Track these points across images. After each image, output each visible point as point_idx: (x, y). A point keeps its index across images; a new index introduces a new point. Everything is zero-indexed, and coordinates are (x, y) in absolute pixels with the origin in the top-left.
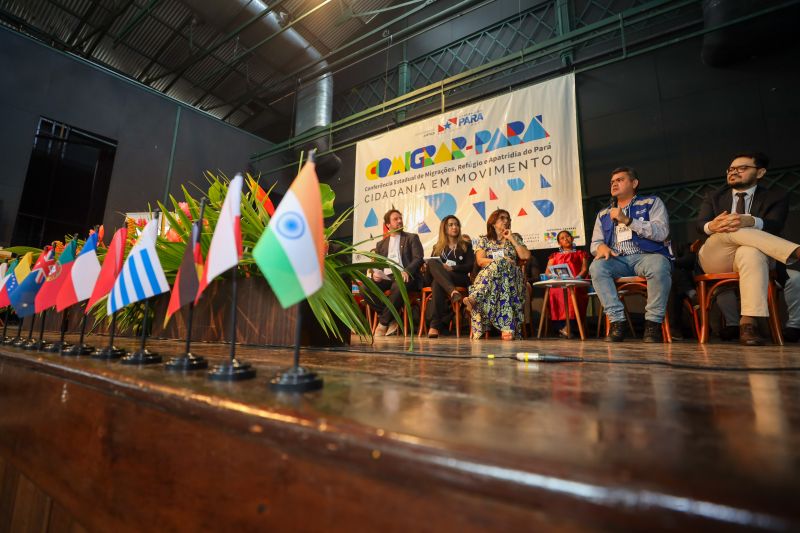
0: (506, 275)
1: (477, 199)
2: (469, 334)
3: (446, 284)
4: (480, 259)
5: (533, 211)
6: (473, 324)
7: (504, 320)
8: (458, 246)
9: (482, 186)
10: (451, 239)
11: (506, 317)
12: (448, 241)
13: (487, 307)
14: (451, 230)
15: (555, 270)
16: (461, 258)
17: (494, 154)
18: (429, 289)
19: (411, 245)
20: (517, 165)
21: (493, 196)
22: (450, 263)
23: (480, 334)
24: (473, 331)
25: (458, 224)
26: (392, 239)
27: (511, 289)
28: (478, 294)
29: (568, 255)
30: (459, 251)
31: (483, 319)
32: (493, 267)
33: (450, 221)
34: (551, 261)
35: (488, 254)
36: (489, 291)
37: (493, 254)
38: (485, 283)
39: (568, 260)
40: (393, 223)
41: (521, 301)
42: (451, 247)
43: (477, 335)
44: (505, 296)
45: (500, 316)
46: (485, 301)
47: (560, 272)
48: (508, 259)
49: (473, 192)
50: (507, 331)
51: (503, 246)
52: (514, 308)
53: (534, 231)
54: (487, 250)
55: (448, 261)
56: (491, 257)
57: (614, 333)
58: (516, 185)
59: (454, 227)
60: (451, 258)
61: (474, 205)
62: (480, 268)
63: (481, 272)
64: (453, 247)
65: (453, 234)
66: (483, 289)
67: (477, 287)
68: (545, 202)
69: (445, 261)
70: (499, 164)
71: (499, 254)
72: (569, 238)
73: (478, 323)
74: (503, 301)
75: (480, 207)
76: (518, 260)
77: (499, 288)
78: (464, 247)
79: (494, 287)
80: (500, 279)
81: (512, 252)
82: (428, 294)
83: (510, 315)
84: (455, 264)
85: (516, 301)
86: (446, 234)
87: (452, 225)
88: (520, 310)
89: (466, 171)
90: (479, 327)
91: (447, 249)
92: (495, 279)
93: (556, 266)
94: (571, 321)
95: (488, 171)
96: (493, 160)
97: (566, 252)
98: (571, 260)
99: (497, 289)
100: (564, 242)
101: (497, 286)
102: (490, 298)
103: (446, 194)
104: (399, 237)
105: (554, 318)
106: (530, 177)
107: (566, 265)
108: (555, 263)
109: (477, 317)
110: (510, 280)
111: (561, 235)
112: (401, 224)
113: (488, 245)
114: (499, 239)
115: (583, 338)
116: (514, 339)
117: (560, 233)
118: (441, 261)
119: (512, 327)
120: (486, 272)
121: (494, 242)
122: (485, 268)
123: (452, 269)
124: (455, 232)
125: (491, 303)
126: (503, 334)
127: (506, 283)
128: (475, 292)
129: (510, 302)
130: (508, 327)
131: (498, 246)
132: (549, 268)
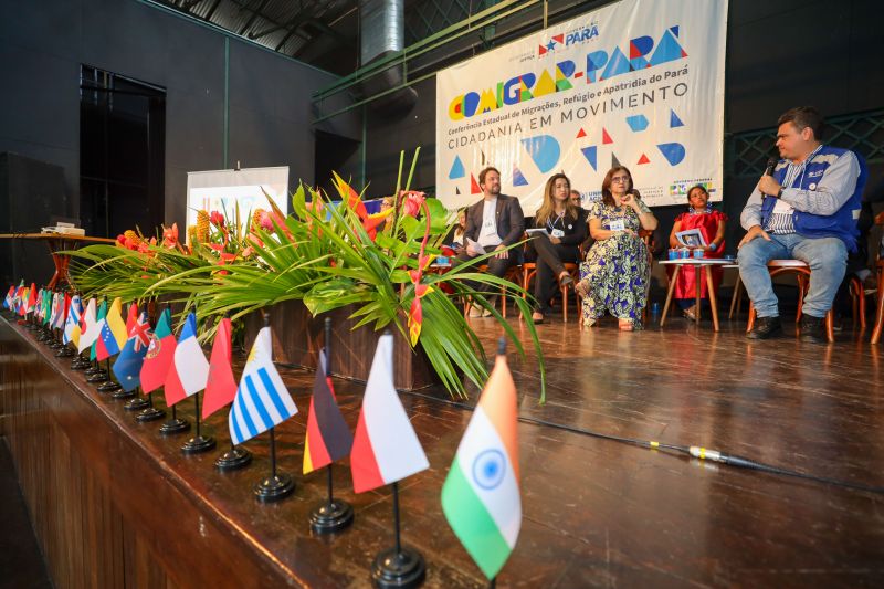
0: (627, 253)
1: (586, 142)
2: (578, 318)
4: (595, 230)
5: (658, 158)
6: (584, 307)
7: (623, 306)
8: (567, 212)
9: (593, 125)
10: (559, 204)
11: (625, 303)
12: (555, 205)
13: (604, 293)
14: (559, 193)
15: (683, 237)
16: (570, 227)
17: (610, 82)
18: (532, 265)
19: (509, 211)
20: (640, 98)
21: (607, 140)
22: (557, 234)
23: (593, 322)
24: (583, 316)
25: (568, 184)
26: (487, 204)
27: (633, 269)
28: (593, 277)
29: (701, 217)
30: (568, 219)
31: (597, 304)
32: (613, 244)
33: (558, 181)
34: (677, 225)
35: (604, 223)
36: (606, 274)
37: (611, 224)
38: (602, 263)
39: (701, 223)
40: (489, 184)
41: (643, 282)
42: (558, 213)
43: (588, 321)
44: (625, 279)
45: (618, 301)
46: (601, 285)
47: (689, 239)
48: (631, 232)
49: (582, 134)
50: (625, 320)
51: (622, 213)
52: (635, 292)
53: (660, 185)
54: (605, 218)
55: (555, 231)
56: (608, 228)
57: (761, 329)
58: (638, 124)
59: (562, 189)
60: (558, 226)
61: (583, 150)
62: (594, 241)
63: (594, 247)
64: (561, 213)
65: (562, 198)
66: (600, 272)
67: (591, 267)
68: (675, 145)
69: (550, 231)
70: (616, 96)
71: (619, 226)
72: (704, 196)
73: (592, 310)
74: (624, 284)
75: (590, 153)
76: (641, 230)
77: (619, 270)
78: (574, 214)
79: (613, 268)
80: (619, 258)
81: (635, 221)
82: (531, 270)
83: (631, 301)
84: (562, 234)
85: (637, 283)
86: (552, 197)
87: (560, 186)
88: (641, 294)
89: (575, 106)
90: (593, 314)
91: (553, 216)
92: (614, 258)
93: (685, 233)
94: (702, 300)
95: (601, 106)
96: (609, 91)
97: (698, 213)
98: (704, 224)
99: (616, 270)
100: (696, 201)
101: (617, 266)
102: (608, 282)
103: (548, 138)
104: (495, 200)
105: (679, 296)
106: (657, 114)
107: (698, 231)
108: (683, 229)
109: (589, 301)
110: (632, 258)
111: (694, 192)
112: (498, 185)
113: (604, 213)
114: (618, 204)
115: (717, 328)
116: (633, 330)
117: (693, 188)
118: (547, 233)
119: (632, 315)
120: (603, 249)
121: (613, 209)
122: (601, 243)
123: (559, 241)
124: (565, 194)
125: (609, 287)
126: (620, 323)
127: (627, 263)
128: (590, 275)
129: (631, 285)
130: (627, 315)
131: (617, 214)
132: (677, 234)
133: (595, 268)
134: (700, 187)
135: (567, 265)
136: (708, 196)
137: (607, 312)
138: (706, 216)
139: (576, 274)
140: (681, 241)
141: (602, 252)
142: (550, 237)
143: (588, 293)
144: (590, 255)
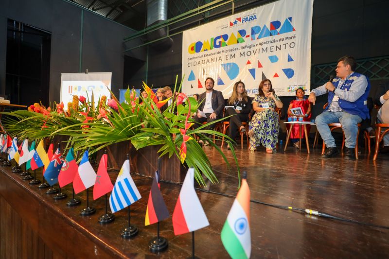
0: (270, 118)
1: (251, 67)
3: (237, 122)
4: (256, 107)
5: (282, 75)
6: (250, 142)
7: (268, 142)
8: (243, 99)
9: (254, 59)
10: (239, 95)
11: (269, 141)
12: (238, 95)
13: (260, 136)
14: (240, 90)
15: (294, 111)
16: (244, 105)
17: (261, 40)
18: (227, 123)
20: (274, 48)
21: (260, 66)
22: (239, 109)
24: (250, 146)
25: (244, 86)
26: (208, 94)
27: (273, 125)
28: (255, 129)
29: (301, 102)
30: (244, 102)
31: (257, 141)
32: (264, 114)
34: (291, 105)
35: (260, 104)
36: (261, 128)
37: (263, 105)
38: (259, 123)
39: (301, 105)
41: (277, 131)
42: (239, 99)
43: (252, 148)
44: (269, 130)
45: (266, 140)
46: (259, 133)
47: (296, 112)
48: (272, 109)
49: (249, 63)
50: (269, 148)
51: (268, 100)
52: (273, 136)
53: (283, 87)
54: (260, 102)
55: (237, 107)
56: (261, 106)
57: (328, 153)
58: (274, 59)
59: (241, 88)
60: (239, 105)
61: (249, 70)
63: (255, 115)
64: (240, 99)
65: (241, 92)
66: (258, 127)
68: (290, 70)
69: (235, 107)
70: (264, 46)
71: (266, 106)
72: (303, 93)
73: (254, 143)
74: (269, 132)
75: (252, 72)
77: (267, 126)
78: (246, 100)
79: (264, 125)
80: (267, 120)
81: (273, 104)
83: (272, 140)
84: (241, 108)
85: (274, 132)
86: (237, 92)
87: (240, 87)
88: (276, 137)
89: (246, 50)
90: (255, 146)
91: (237, 100)
92: (265, 121)
93: (294, 109)
94: (302, 139)
95: (258, 51)
96: (261, 44)
97: (300, 100)
98: (303, 105)
99: (265, 126)
100: (299, 95)
101: (265, 124)
102: (262, 131)
103: (233, 63)
105: (292, 137)
106: (282, 55)
107: (300, 108)
108: (293, 107)
109: (253, 140)
110: (272, 121)
111: (299, 91)
113: (260, 100)
114: (266, 96)
115: (309, 152)
116: (273, 153)
117: (298, 89)
118: (234, 108)
119: (272, 146)
120: (260, 116)
121: (263, 98)
122: (258, 113)
123: (239, 112)
124: (242, 91)
125: (262, 134)
126: (267, 150)
127: (270, 123)
128: (254, 128)
129: (272, 133)
130: (270, 146)
131: (265, 101)
132: (291, 110)
133: (256, 125)
134: (301, 89)
135: (243, 123)
136: (304, 93)
137: (261, 144)
138: (303, 102)
139: (247, 127)
140: (293, 112)
141: (259, 117)
142: (236, 110)
143: (253, 136)
144: (254, 118)
